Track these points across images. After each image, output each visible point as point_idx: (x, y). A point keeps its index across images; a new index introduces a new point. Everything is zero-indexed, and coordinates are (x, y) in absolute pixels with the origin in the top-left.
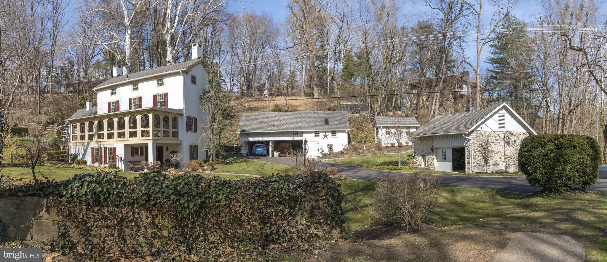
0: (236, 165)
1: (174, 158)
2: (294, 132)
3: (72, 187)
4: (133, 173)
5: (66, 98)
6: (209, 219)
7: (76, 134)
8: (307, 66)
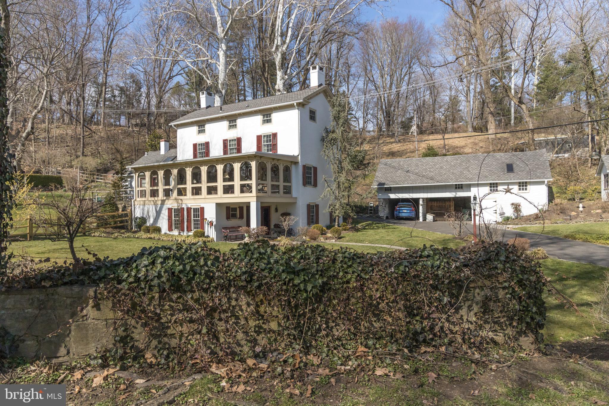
0: (371, 232)
1: (286, 223)
2: (456, 185)
3: (137, 267)
4: (229, 244)
5: (128, 134)
6: (335, 306)
7: (143, 189)
8: (476, 86)
